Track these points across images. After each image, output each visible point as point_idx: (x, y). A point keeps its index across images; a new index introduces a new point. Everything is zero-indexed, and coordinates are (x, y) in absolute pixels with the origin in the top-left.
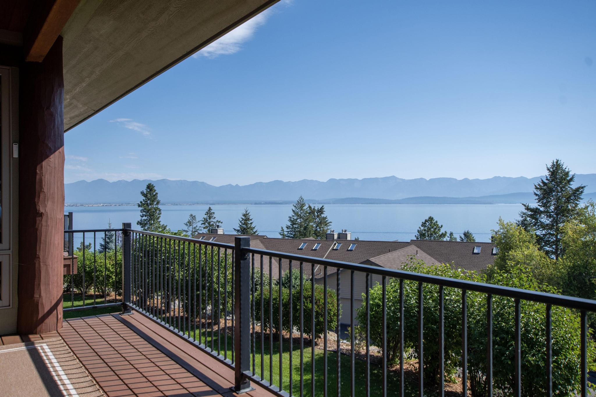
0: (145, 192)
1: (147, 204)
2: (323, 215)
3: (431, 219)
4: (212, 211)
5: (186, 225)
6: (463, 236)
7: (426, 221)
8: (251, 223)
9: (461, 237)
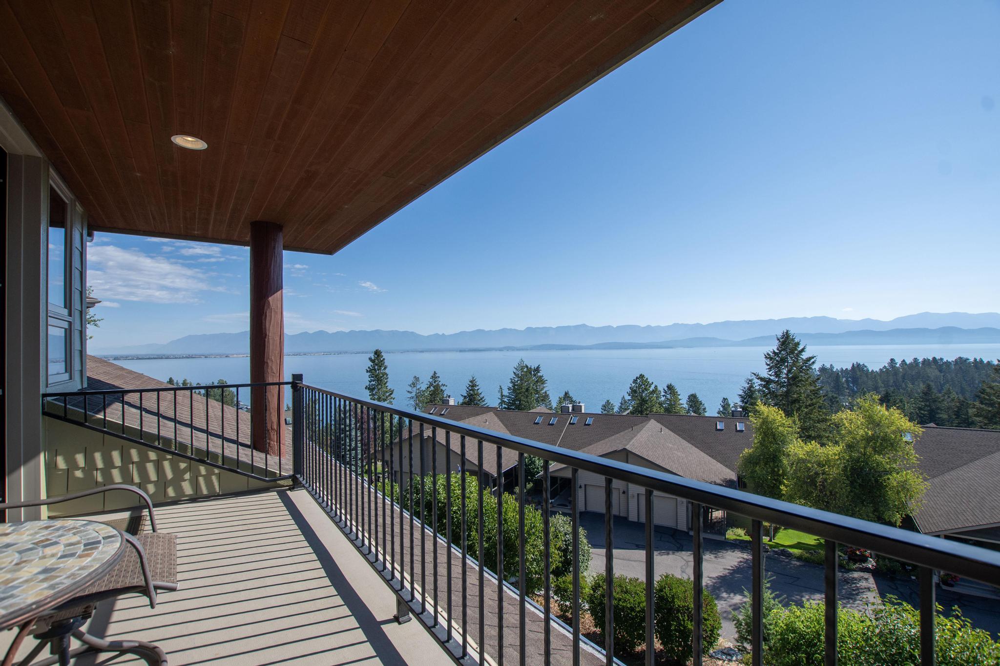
0: (373, 358)
1: (375, 370)
2: (539, 374)
3: (642, 376)
4: (437, 375)
5: (410, 386)
6: (666, 389)
7: (637, 378)
8: (478, 389)
9: (664, 389)
